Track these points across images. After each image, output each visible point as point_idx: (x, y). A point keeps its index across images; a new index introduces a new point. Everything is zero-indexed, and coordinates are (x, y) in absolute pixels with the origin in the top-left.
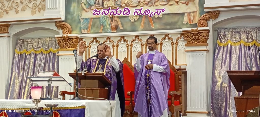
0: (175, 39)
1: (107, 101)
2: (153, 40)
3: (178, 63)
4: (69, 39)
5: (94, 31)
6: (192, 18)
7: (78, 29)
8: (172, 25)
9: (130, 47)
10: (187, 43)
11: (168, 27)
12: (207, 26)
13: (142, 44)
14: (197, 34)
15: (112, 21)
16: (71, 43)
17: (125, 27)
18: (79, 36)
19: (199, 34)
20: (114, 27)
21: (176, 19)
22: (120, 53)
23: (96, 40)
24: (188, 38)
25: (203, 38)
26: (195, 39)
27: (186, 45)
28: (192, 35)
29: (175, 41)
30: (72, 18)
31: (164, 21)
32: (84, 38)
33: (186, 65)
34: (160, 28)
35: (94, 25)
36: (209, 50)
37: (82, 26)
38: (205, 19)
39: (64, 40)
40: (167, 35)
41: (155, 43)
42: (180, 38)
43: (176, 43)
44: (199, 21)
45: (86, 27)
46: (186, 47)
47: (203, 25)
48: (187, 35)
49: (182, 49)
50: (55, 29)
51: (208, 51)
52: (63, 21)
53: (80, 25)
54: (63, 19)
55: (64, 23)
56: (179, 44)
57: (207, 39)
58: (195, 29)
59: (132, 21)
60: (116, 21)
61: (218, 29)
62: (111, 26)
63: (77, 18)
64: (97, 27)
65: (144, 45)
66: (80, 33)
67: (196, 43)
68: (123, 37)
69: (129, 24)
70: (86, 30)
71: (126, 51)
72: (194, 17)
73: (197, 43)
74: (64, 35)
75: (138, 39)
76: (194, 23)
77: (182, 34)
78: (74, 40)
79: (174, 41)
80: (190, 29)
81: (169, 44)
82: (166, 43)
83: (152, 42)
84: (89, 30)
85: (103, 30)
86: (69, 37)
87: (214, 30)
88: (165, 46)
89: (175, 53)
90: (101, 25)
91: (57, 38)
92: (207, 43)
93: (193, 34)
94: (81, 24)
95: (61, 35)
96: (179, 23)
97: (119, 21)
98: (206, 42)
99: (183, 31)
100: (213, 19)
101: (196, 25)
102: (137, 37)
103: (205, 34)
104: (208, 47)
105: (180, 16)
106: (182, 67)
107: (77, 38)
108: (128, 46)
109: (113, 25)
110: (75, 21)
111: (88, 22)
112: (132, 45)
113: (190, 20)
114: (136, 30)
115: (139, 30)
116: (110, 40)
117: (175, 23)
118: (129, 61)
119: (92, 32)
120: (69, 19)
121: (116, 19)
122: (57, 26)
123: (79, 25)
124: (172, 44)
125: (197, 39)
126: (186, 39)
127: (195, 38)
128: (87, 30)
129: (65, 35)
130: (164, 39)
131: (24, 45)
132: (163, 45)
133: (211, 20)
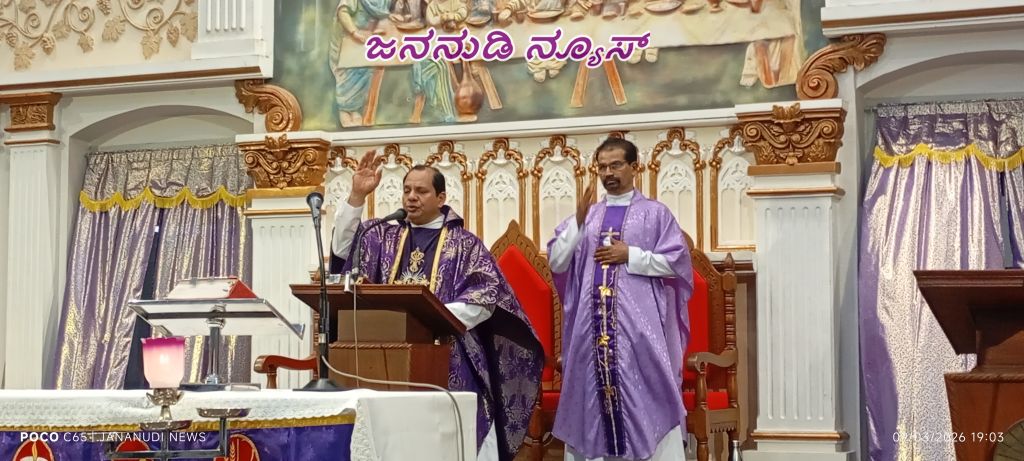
0: (707, 146)
1: (442, 395)
2: (618, 153)
3: (721, 242)
4: (290, 150)
5: (390, 118)
6: (774, 64)
7: (327, 109)
8: (699, 94)
9: (530, 180)
10: (754, 164)
11: (682, 100)
12: (835, 95)
13: (577, 168)
14: (797, 124)
15: (460, 79)
16: (299, 164)
17: (511, 100)
18: (332, 137)
19: (802, 127)
20: (469, 101)
21: (711, 67)
22: (493, 203)
23: (397, 154)
24: (762, 143)
25: (821, 141)
26: (788, 147)
27: (751, 172)
28: (776, 129)
29: (709, 157)
30: (303, 68)
31: (663, 77)
32: (350, 147)
33: (753, 249)
34: (648, 102)
35: (387, 95)
36: (842, 187)
37: (341, 100)
38: (826, 68)
39: (271, 153)
40: (676, 131)
41: (629, 164)
42: (729, 142)
43: (711, 164)
44: (805, 75)
45: (359, 103)
46: (750, 179)
47: (817, 92)
48: (754, 132)
49: (738, 187)
50: (238, 110)
51: (838, 193)
52: (267, 81)
53: (335, 94)
54: (267, 71)
55: (269, 88)
56: (725, 166)
57: (834, 147)
58: (786, 105)
59: (540, 76)
60: (476, 77)
61: (880, 106)
62: (457, 100)
63: (320, 68)
64: (402, 103)
65: (588, 173)
66: (334, 126)
67: (791, 161)
68: (502, 142)
69: (527, 91)
70: (356, 116)
71: (516, 194)
72: (783, 58)
73: (795, 160)
74: (270, 135)
75: (564, 146)
76: (782, 82)
77: (736, 128)
78: (311, 154)
79: (706, 155)
80: (767, 107)
81: (686, 166)
82: (675, 161)
83: (614, 160)
84: (371, 112)
85: (423, 114)
86: (290, 142)
87: (864, 110)
88: (669, 174)
89: (709, 205)
90: (415, 95)
91: (242, 145)
92: (837, 160)
93: (779, 125)
94: (339, 91)
95: (259, 136)
96: (726, 84)
97: (486, 77)
98: (832, 158)
99: (740, 116)
100: (858, 68)
101: (790, 92)
102: (558, 138)
103: (827, 127)
104: (837, 176)
105: (726, 57)
106: (737, 256)
107: (322, 146)
108: (522, 176)
109: (463, 92)
110: (313, 78)
111: (365, 85)
112: (537, 174)
113: (766, 70)
114: (556, 112)
115: (567, 111)
116: (452, 152)
117: (710, 83)
118: (529, 233)
119: (381, 120)
120: (289, 72)
121: (476, 69)
122: (242, 99)
123: (330, 96)
124: (699, 167)
125: (794, 148)
126: (753, 145)
127: (789, 144)
128: (363, 115)
129: (276, 136)
130: (666, 145)
131: (115, 176)
132: (663, 170)
133: (850, 69)
